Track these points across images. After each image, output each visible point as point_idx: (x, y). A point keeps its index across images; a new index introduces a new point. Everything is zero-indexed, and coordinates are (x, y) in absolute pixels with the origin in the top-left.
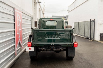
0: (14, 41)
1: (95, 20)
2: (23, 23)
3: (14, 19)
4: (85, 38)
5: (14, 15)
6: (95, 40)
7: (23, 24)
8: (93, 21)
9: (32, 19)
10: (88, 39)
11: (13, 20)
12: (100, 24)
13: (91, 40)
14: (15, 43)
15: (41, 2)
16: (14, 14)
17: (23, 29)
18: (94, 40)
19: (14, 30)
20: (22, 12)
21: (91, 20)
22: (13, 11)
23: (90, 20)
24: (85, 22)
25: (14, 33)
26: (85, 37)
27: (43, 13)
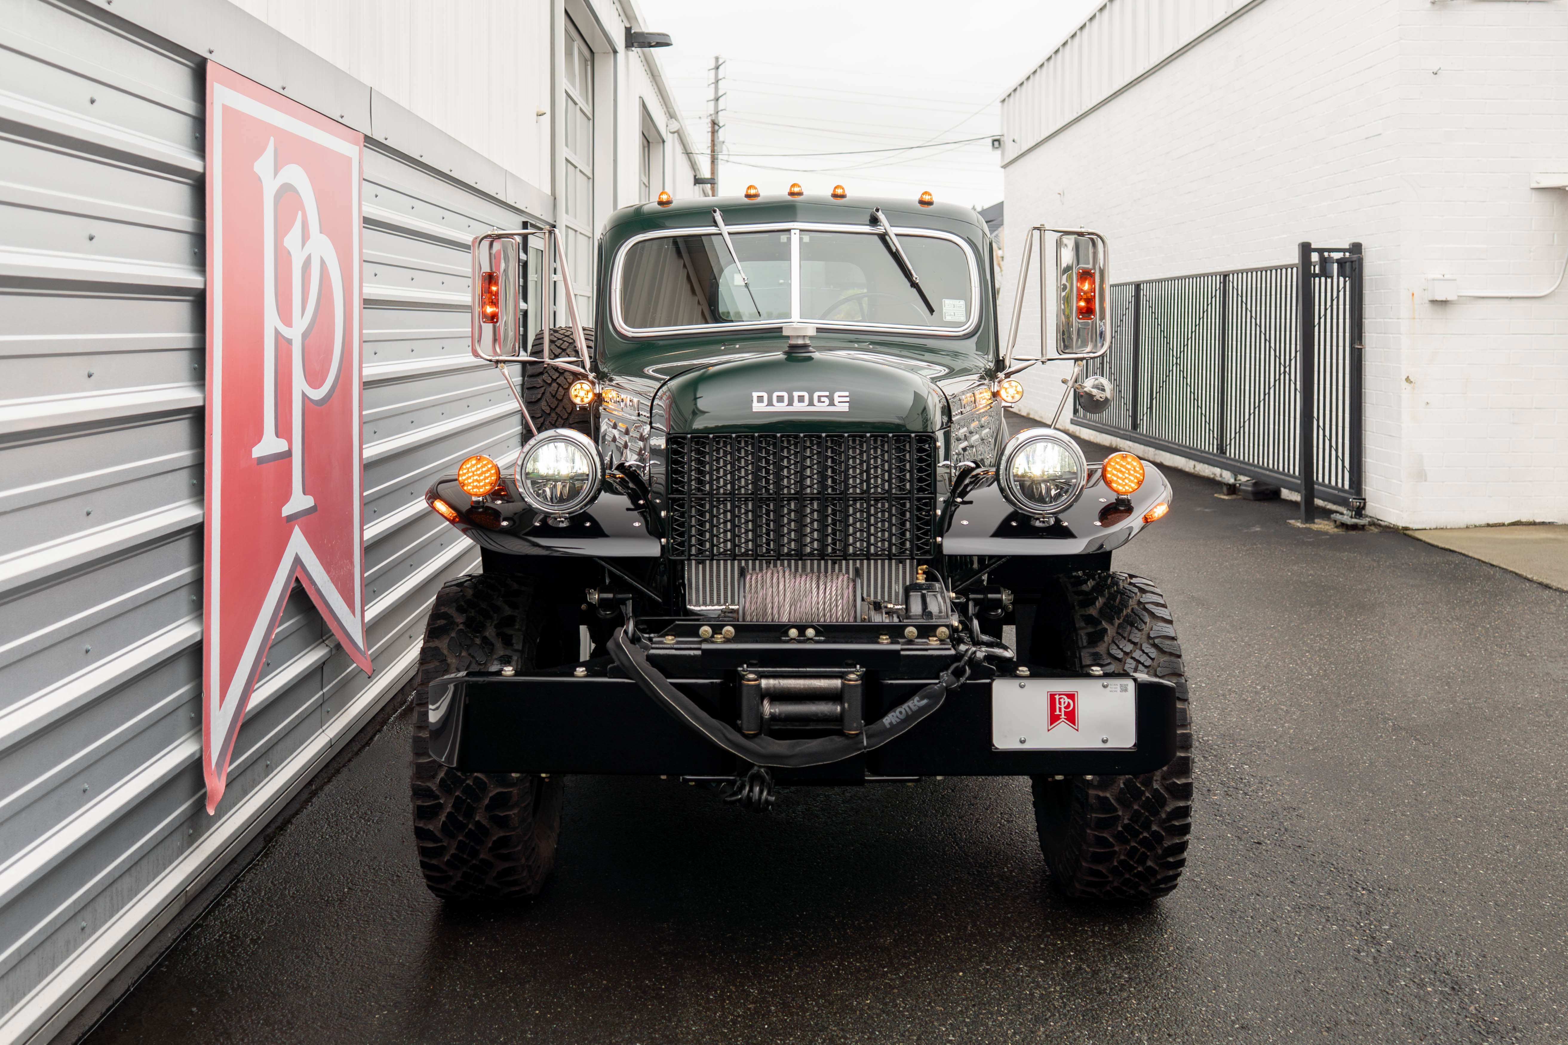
0: (185, 572)
1: (1356, 248)
2: (373, 290)
3: (186, 222)
4: (1232, 489)
5: (195, 165)
6: (1375, 523)
7: (369, 303)
8: (1341, 263)
9: (534, 242)
10: (1267, 507)
11: (182, 244)
12: (1440, 304)
13: (1326, 514)
14: (199, 608)
15: (662, 42)
16: (200, 146)
17: (368, 385)
18: (1359, 511)
19: (188, 396)
20: (370, 141)
21: (1306, 249)
22: (188, 105)
23: (1294, 258)
24: (1226, 276)
25: (184, 455)
26: (1227, 477)
27: (698, 181)
